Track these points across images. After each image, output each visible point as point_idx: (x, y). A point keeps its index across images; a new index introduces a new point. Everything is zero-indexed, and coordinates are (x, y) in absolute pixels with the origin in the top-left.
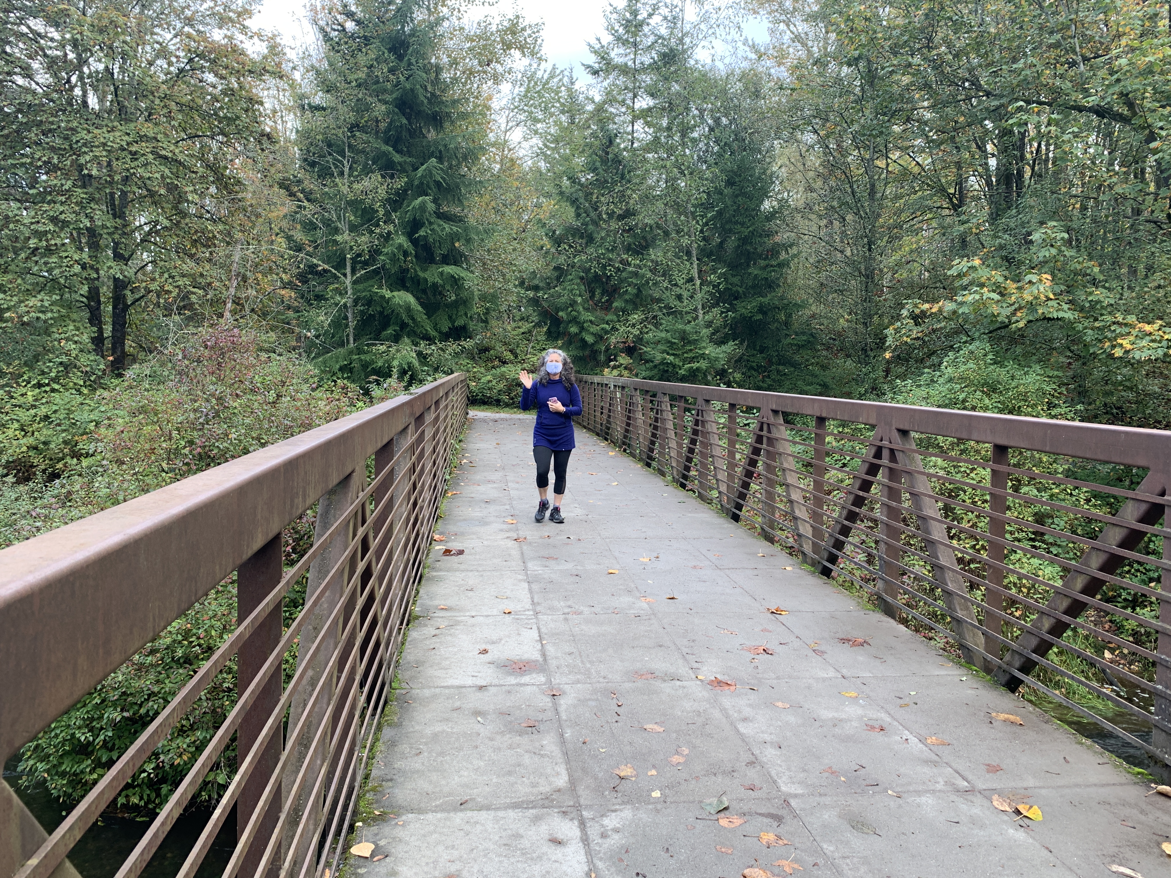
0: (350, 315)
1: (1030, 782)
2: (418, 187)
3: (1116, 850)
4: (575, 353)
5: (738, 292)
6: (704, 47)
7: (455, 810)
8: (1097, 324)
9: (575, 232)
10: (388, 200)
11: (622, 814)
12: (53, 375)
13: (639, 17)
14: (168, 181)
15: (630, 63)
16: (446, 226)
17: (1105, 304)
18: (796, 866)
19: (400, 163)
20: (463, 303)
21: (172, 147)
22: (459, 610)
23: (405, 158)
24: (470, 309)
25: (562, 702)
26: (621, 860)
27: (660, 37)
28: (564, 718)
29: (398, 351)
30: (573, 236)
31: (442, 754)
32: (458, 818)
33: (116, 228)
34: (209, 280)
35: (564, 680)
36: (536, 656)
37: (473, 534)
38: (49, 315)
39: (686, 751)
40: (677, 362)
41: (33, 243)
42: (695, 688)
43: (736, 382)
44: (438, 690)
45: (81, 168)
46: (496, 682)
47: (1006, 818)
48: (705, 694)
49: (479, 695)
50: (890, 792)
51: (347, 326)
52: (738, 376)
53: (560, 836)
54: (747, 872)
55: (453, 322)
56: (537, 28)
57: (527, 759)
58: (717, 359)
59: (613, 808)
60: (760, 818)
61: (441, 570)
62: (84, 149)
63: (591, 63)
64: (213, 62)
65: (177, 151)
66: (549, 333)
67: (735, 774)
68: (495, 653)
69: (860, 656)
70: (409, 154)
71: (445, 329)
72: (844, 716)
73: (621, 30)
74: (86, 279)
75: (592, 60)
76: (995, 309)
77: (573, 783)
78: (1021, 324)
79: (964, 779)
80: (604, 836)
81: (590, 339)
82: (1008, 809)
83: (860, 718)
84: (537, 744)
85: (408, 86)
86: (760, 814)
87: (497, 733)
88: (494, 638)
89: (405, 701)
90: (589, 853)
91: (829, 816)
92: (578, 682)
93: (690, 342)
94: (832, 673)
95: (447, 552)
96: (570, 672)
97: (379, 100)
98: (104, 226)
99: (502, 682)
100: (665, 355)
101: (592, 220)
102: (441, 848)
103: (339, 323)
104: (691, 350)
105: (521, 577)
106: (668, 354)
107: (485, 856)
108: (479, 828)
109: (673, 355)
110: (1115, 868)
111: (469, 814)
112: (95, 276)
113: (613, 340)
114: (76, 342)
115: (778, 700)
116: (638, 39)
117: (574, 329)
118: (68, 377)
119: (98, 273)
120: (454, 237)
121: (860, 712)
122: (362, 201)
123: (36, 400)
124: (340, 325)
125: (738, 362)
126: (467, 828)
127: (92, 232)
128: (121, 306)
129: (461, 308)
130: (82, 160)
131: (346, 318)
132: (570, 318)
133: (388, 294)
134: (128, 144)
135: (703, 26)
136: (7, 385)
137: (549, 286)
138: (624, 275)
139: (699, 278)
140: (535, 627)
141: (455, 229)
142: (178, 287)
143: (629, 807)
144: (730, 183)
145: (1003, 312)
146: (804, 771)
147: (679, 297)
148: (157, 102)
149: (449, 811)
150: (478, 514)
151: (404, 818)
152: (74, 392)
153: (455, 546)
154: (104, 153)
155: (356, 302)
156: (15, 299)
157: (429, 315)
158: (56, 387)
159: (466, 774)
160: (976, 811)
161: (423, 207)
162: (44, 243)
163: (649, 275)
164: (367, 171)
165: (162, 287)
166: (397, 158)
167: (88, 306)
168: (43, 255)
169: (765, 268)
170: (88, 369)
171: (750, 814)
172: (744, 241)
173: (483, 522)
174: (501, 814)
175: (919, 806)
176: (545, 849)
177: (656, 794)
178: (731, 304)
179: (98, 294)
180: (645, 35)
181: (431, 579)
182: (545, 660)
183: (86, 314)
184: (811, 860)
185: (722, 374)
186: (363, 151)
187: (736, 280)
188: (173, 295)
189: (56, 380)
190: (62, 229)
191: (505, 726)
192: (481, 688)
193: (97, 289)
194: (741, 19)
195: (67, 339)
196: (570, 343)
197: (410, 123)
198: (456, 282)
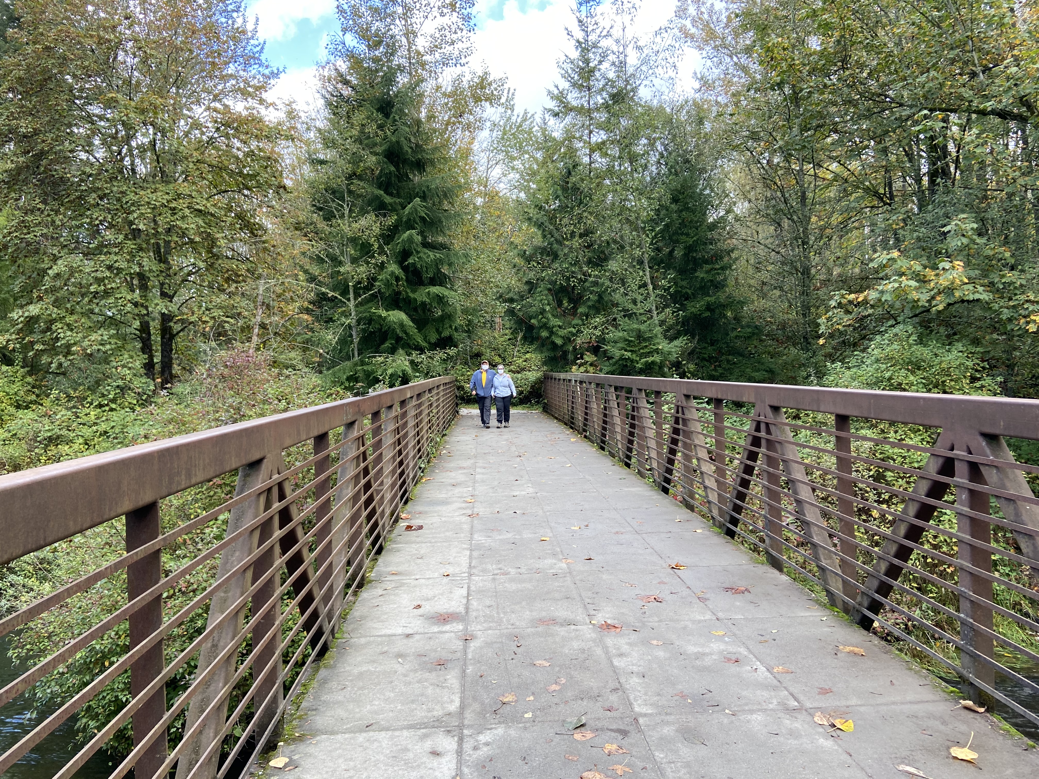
0: (354, 333)
1: (854, 701)
2: (406, 222)
3: (908, 753)
4: (547, 354)
5: (687, 293)
6: (646, 86)
7: (361, 731)
8: (1011, 303)
9: (543, 251)
10: (382, 235)
11: (495, 732)
12: (111, 396)
13: (591, 65)
14: (202, 230)
15: (586, 104)
16: (430, 253)
17: (1017, 285)
18: (627, 769)
19: (391, 204)
20: (448, 317)
21: (205, 202)
22: (407, 575)
23: (395, 199)
24: (454, 322)
25: (472, 645)
26: (484, 767)
27: (609, 81)
28: (470, 657)
29: (393, 361)
30: (542, 254)
31: (362, 688)
32: (361, 738)
33: (161, 271)
34: (239, 310)
35: (479, 627)
36: (462, 609)
37: (435, 512)
38: (108, 347)
39: (563, 681)
40: (634, 357)
41: (92, 289)
42: (587, 632)
43: (690, 372)
44: (372, 639)
45: (131, 223)
46: (421, 630)
47: (821, 730)
48: (594, 635)
49: (405, 641)
50: (727, 711)
51: (352, 342)
52: (692, 367)
53: (440, 749)
54: (585, 774)
55: (440, 333)
56: (502, 81)
57: (430, 691)
58: (670, 353)
59: (490, 727)
60: (609, 733)
61: (400, 543)
62: (133, 208)
63: (552, 107)
64: (236, 129)
65: (208, 205)
66: (525, 338)
67: (599, 699)
68: (427, 608)
69: (739, 601)
70: (398, 196)
71: (433, 340)
72: (707, 651)
73: (576, 77)
74: (138, 315)
75: (552, 105)
76: (915, 295)
77: (463, 707)
78: (941, 307)
79: (796, 699)
80: (475, 748)
81: (559, 342)
82: (826, 723)
83: (721, 652)
84: (442, 679)
85: (394, 139)
86: (612, 730)
87: (411, 671)
88: (430, 596)
89: (343, 648)
90: (460, 762)
91: (668, 731)
92: (490, 628)
93: (645, 340)
94: (708, 616)
95: (409, 528)
96: (485, 621)
97: (371, 153)
98: (151, 271)
99: (426, 631)
100: (623, 352)
101: (556, 240)
102: (341, 761)
103: (344, 341)
104: (646, 346)
105: (465, 546)
106: (626, 350)
107: (375, 766)
108: (376, 744)
109: (631, 351)
110: (902, 767)
111: (371, 734)
112: (145, 312)
113: (579, 341)
114: (130, 369)
115: (654, 639)
116: (592, 83)
117: (544, 334)
118: (124, 398)
119: (147, 310)
120: (438, 263)
121: (722, 647)
122: (359, 238)
123: (97, 419)
124: (346, 342)
125: (691, 354)
126: (367, 744)
127: (142, 276)
128: (168, 336)
129: (446, 321)
130: (131, 217)
131: (351, 336)
132: (541, 324)
133: (384, 314)
134: (168, 202)
135: (644, 68)
136: (74, 407)
137: (522, 298)
138: (587, 284)
139: (652, 283)
140: (466, 586)
141: (438, 255)
142: (214, 318)
143: (503, 726)
144: (675, 200)
145: (923, 298)
146: (659, 695)
147: (634, 302)
148: (191, 165)
149: (354, 732)
150: (443, 496)
151: (318, 738)
152: (128, 410)
153: (415, 523)
154: (149, 211)
155: (359, 322)
156: (80, 335)
157: (420, 329)
158: (114, 406)
159: (377, 703)
160: (797, 725)
161: (410, 240)
162: (103, 288)
163: (608, 283)
164: (363, 212)
165: (200, 319)
166: (388, 199)
167: (141, 338)
168: (103, 297)
169: (708, 272)
170: (140, 390)
171: (602, 729)
172: (690, 249)
173: (445, 502)
174: (397, 733)
175: (748, 721)
176: (425, 759)
177: (528, 715)
178: (682, 305)
179: (148, 327)
180: (597, 80)
181: (391, 550)
182: (467, 612)
183: (139, 345)
184: (640, 764)
185: (677, 365)
186: (360, 196)
187: (684, 283)
188: (209, 324)
189: (114, 401)
190: (117, 274)
191: (420, 665)
192: (408, 636)
193: (147, 323)
194: (676, 59)
195: (123, 366)
196: (543, 345)
197: (398, 170)
198: (440, 299)
